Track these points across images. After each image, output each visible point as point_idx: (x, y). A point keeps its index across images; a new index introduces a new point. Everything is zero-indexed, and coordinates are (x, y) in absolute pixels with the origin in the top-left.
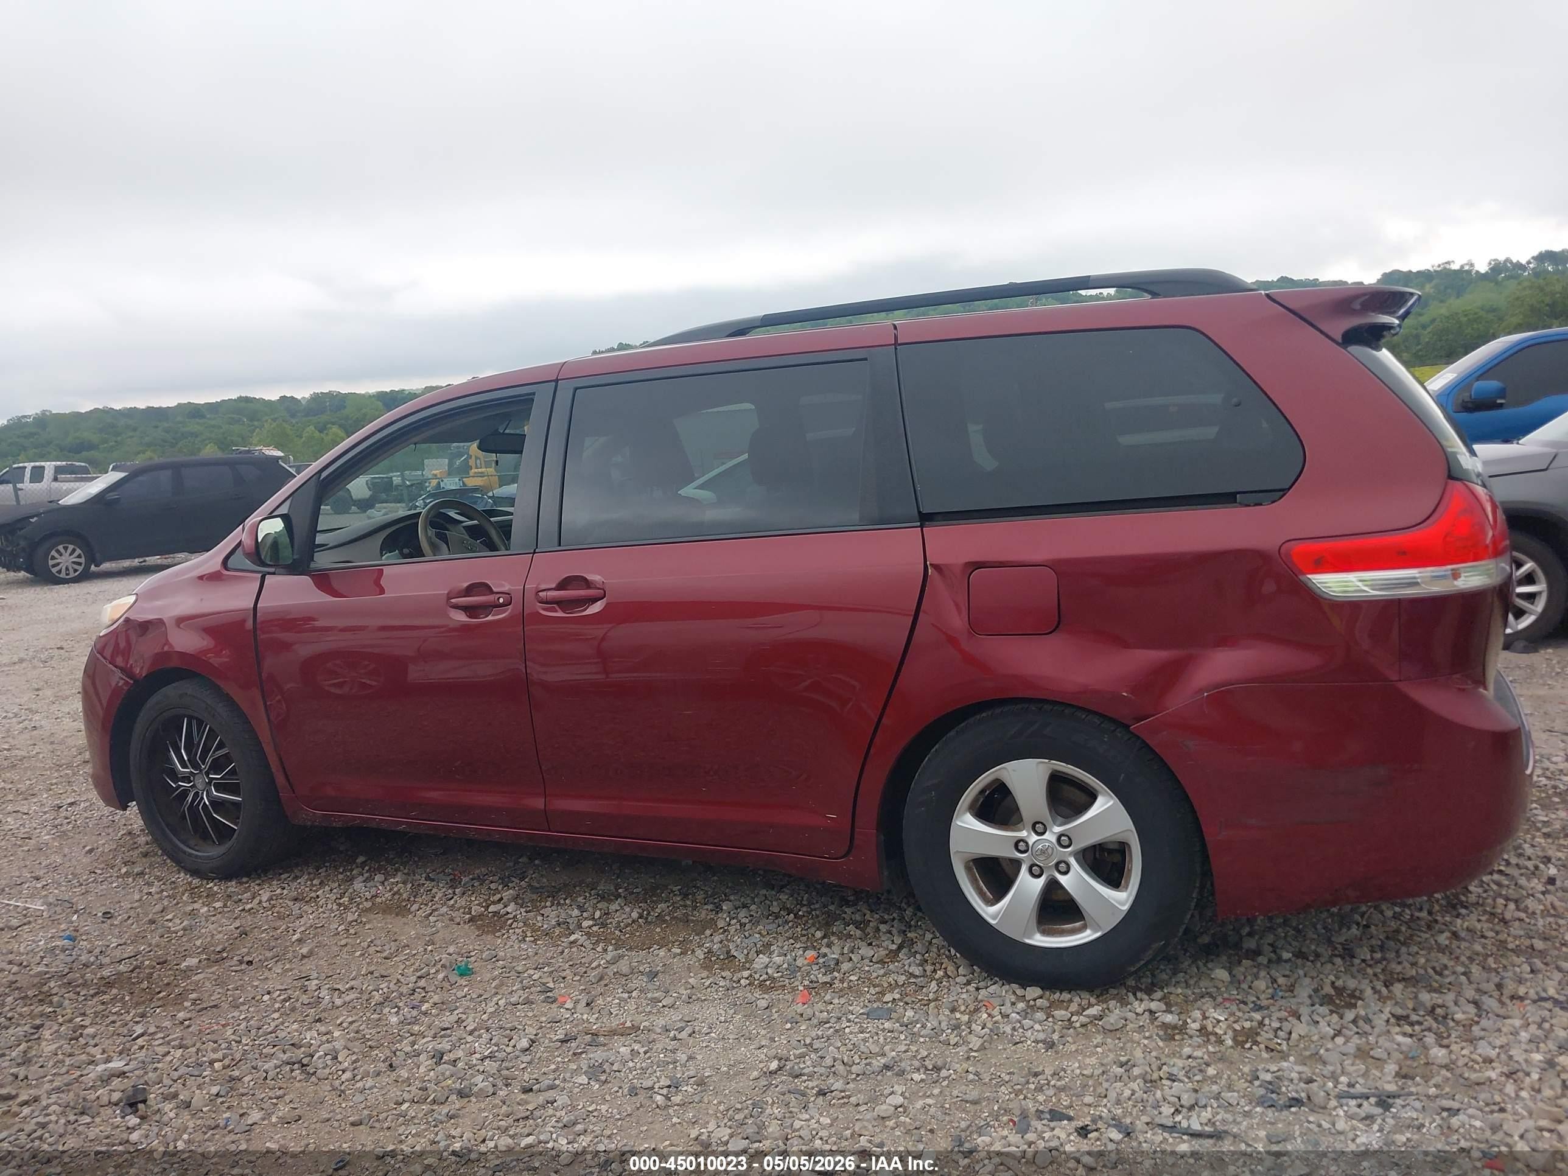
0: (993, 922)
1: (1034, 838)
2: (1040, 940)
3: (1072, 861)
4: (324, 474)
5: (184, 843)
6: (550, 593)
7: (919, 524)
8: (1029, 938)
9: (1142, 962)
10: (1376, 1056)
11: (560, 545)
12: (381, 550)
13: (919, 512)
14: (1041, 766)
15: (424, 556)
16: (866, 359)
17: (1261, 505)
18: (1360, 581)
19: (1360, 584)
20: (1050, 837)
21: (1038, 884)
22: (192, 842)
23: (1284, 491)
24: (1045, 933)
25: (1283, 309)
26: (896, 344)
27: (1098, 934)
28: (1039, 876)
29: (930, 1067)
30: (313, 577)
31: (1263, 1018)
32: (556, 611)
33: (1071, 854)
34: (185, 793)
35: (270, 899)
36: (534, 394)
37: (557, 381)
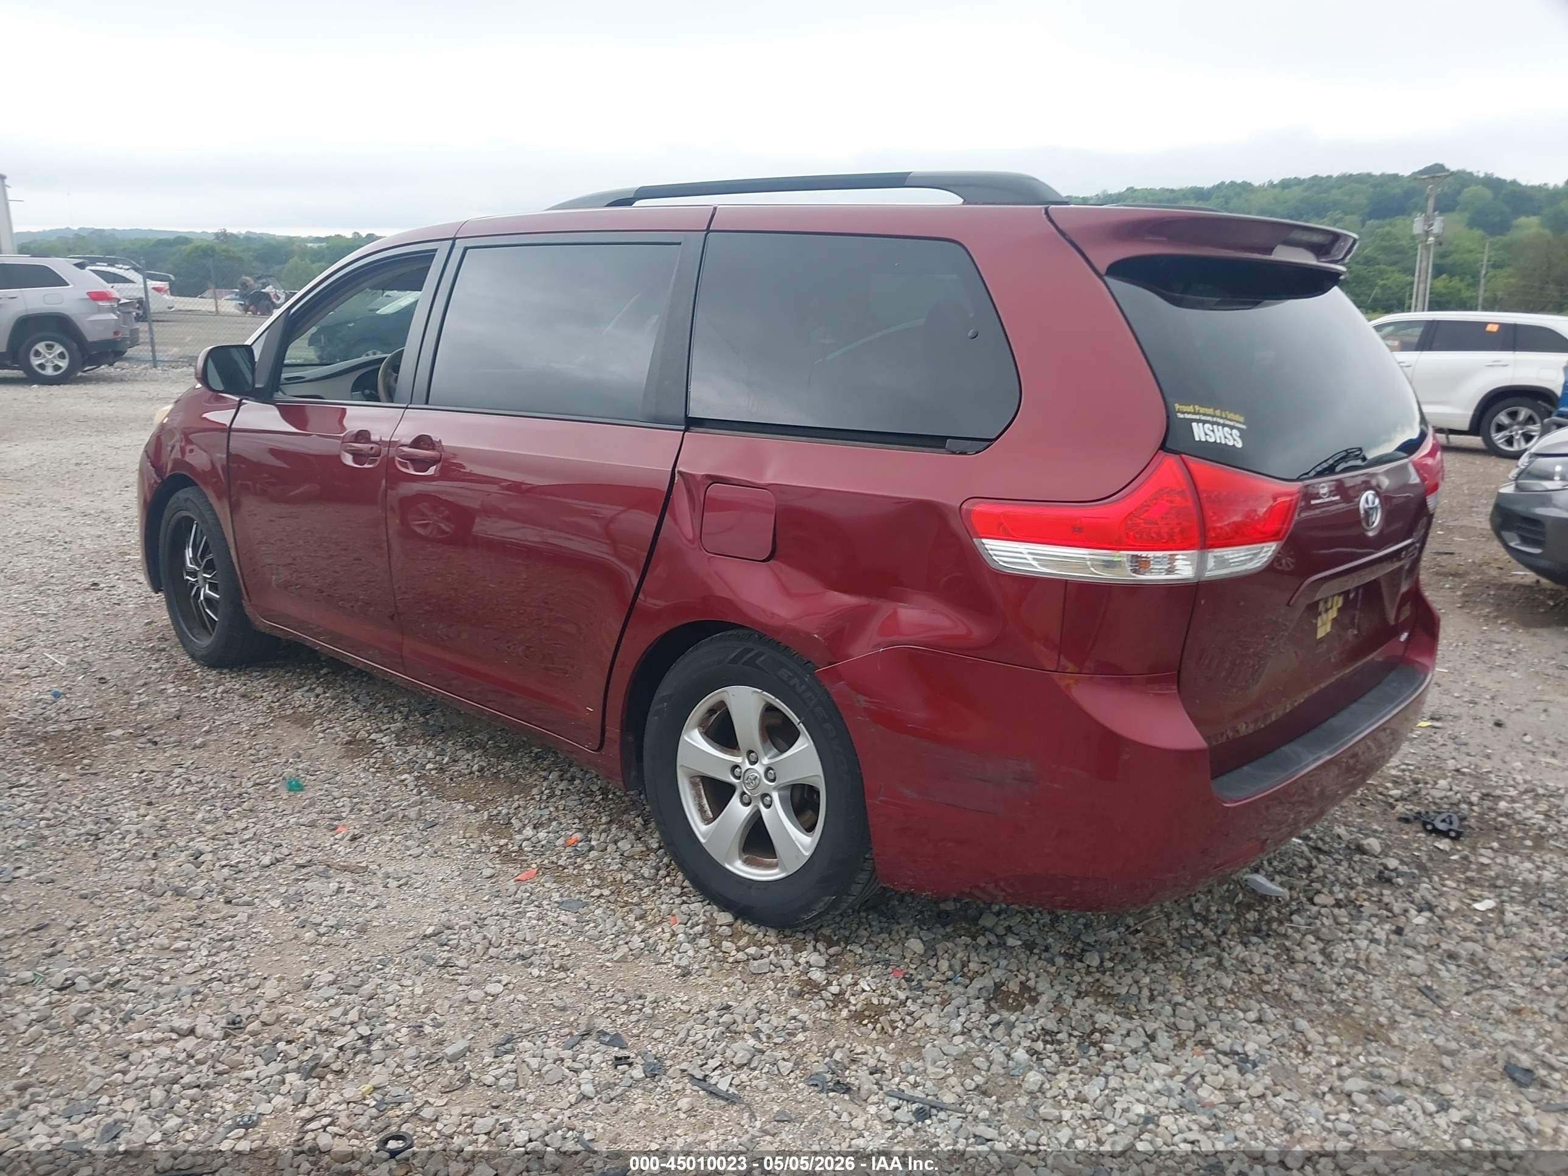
0: (702, 840)
1: (748, 765)
2: (739, 868)
3: (775, 796)
4: (293, 311)
5: (189, 629)
6: (406, 449)
7: (683, 427)
8: (730, 864)
9: (815, 913)
10: (977, 1064)
11: (427, 403)
12: (353, 390)
13: (686, 415)
14: (756, 695)
15: (379, 401)
16: (680, 244)
17: (965, 453)
18: (1030, 553)
19: (1029, 557)
20: (759, 769)
21: (746, 811)
22: (196, 631)
23: (992, 441)
24: (747, 862)
25: (1053, 228)
26: (708, 230)
27: (783, 875)
28: (748, 804)
29: (556, 966)
30: (279, 407)
31: (907, 998)
32: (407, 468)
33: (775, 788)
34: (193, 585)
35: (222, 693)
36: (436, 250)
37: (454, 239)
